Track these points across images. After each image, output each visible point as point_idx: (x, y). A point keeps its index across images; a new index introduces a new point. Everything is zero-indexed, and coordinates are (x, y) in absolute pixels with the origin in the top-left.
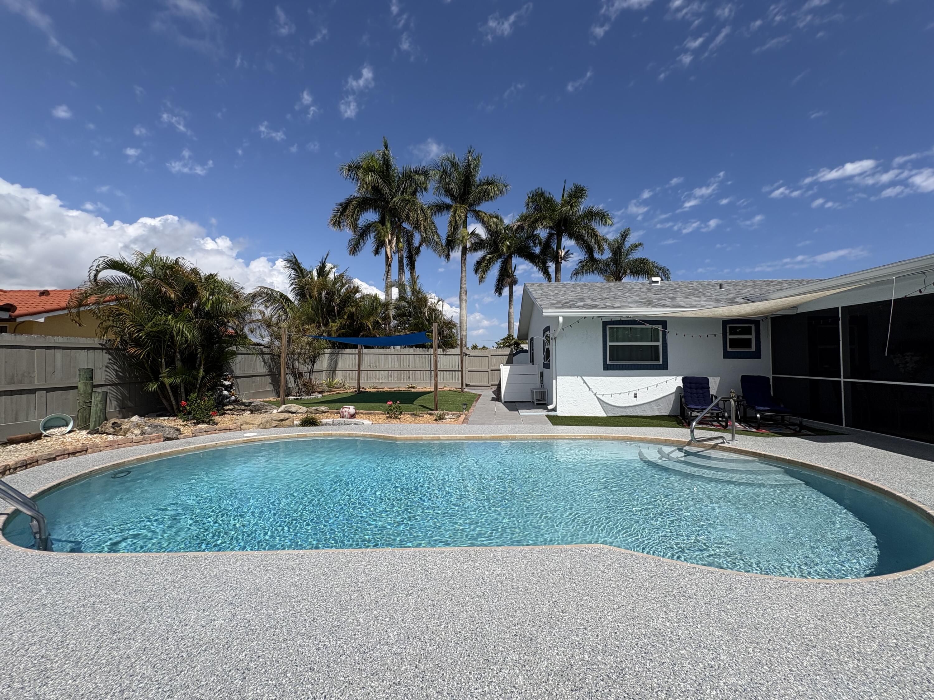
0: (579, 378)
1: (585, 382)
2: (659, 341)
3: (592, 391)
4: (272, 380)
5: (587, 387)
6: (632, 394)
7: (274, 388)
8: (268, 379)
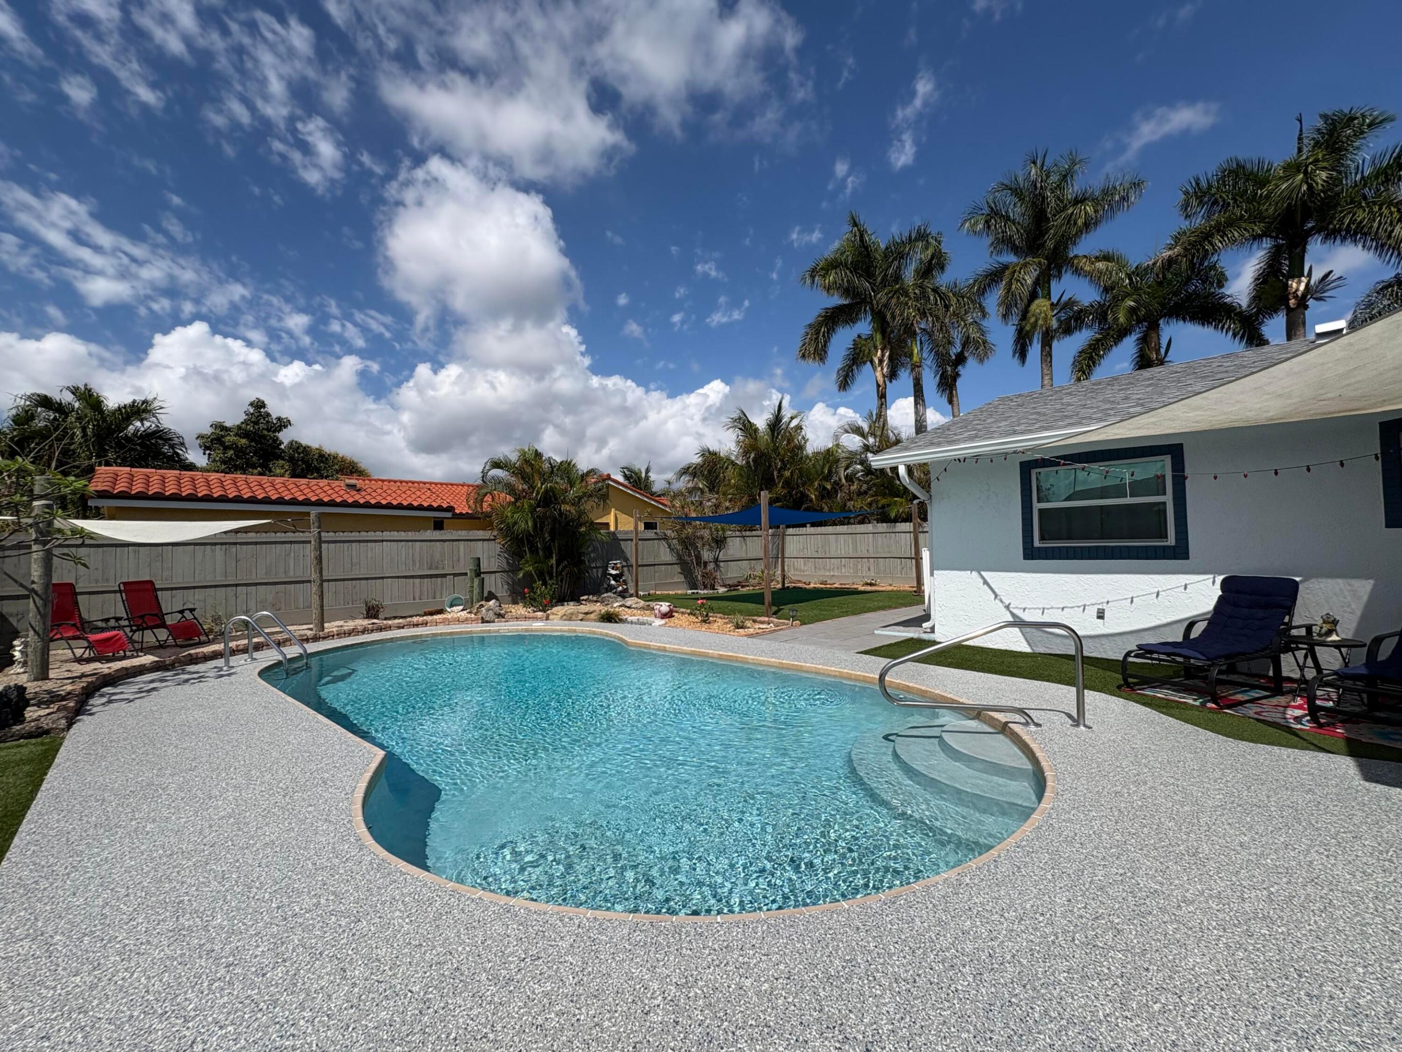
0: (975, 574)
1: (986, 582)
2: (1164, 493)
3: (1001, 601)
4: (682, 569)
5: (990, 592)
6: (1093, 612)
7: (685, 578)
8: (678, 568)
